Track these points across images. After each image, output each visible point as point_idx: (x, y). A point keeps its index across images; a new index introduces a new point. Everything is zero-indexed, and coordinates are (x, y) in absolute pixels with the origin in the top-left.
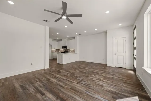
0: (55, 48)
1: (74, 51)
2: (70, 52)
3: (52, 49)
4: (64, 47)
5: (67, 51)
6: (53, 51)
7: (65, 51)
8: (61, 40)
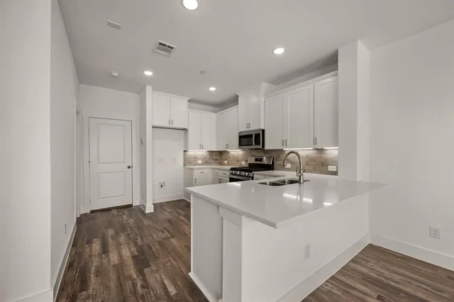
0: (201, 147)
1: (320, 164)
2: (289, 166)
3: (191, 153)
4: (250, 136)
5: (265, 161)
6: (196, 158)
7: (252, 161)
8: (234, 101)
